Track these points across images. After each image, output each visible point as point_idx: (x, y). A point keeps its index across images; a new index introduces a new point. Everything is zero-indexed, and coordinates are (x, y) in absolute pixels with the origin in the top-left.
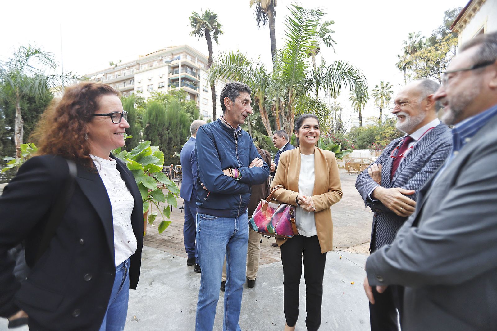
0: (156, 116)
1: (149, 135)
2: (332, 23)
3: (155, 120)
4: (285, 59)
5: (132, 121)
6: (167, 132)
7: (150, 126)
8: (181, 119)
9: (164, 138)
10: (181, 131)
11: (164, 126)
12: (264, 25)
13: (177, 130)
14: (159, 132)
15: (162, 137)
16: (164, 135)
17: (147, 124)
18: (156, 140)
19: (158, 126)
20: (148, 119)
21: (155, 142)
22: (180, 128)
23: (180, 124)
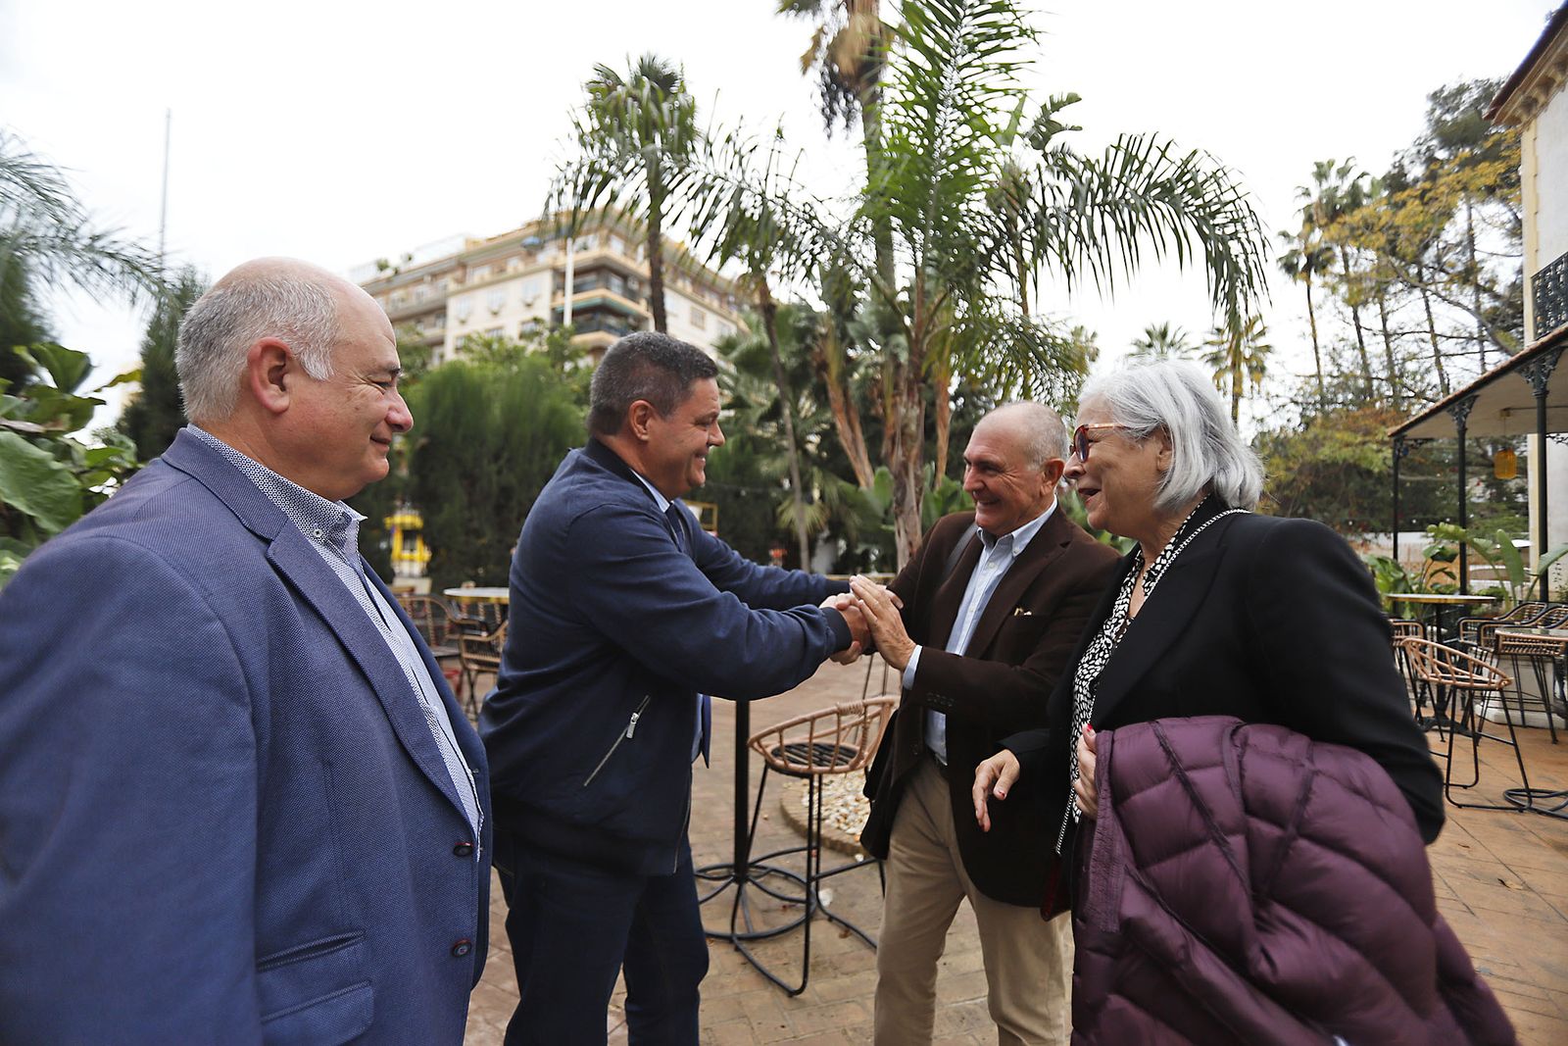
0: (456, 411)
1: (427, 475)
2: (1073, 99)
3: (448, 425)
6: (494, 468)
7: (431, 444)
8: (548, 423)
11: (481, 447)
12: (847, 126)
14: (464, 467)
15: (473, 484)
16: (480, 479)
17: (421, 436)
18: (453, 495)
19: (461, 446)
20: (425, 421)
21: (447, 500)
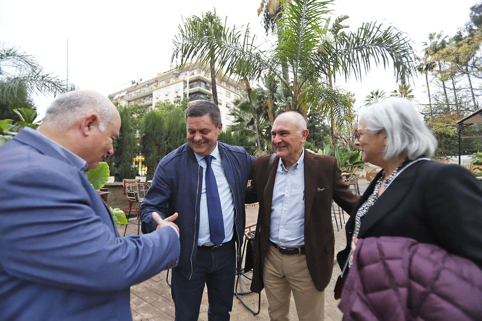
0: (153, 125)
1: (145, 145)
2: (346, 17)
3: (151, 129)
5: (125, 130)
6: (165, 142)
7: (146, 135)
9: (162, 148)
11: (162, 136)
12: (273, 31)
13: (177, 140)
14: (156, 142)
15: (159, 147)
16: (161, 146)
17: (144, 133)
18: (153, 151)
19: (155, 136)
20: (145, 128)
21: (151, 152)
22: (181, 138)
23: (180, 133)
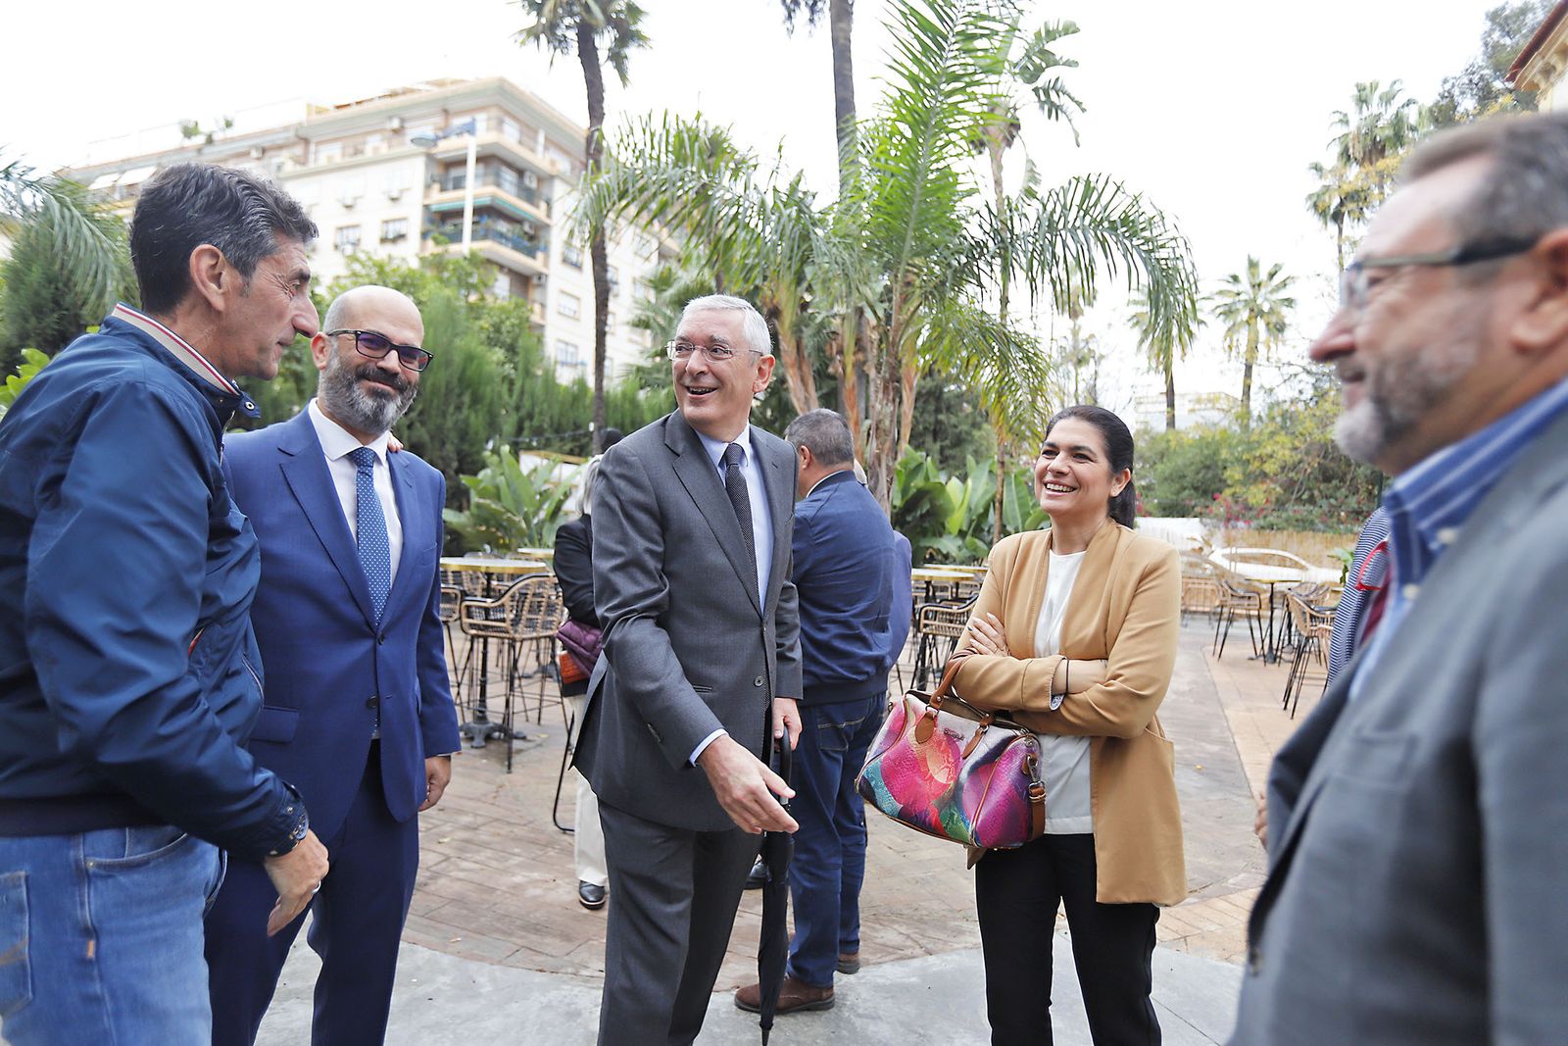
2: (1070, 29)
4: (883, 160)
8: (464, 370)
10: (462, 417)
12: (811, 21)
13: (444, 415)
22: (459, 408)
23: (457, 391)
